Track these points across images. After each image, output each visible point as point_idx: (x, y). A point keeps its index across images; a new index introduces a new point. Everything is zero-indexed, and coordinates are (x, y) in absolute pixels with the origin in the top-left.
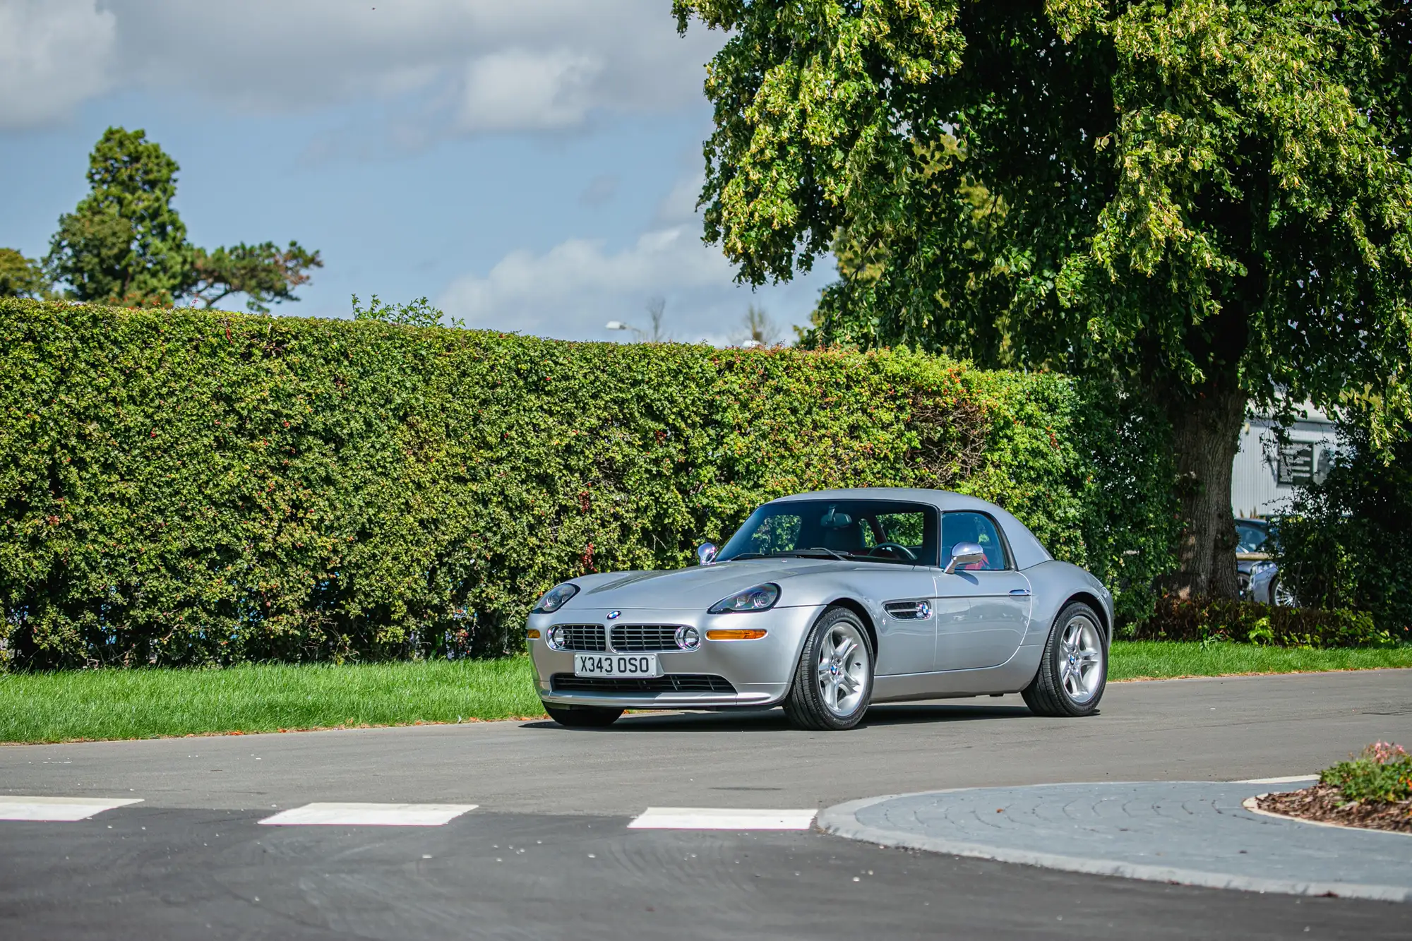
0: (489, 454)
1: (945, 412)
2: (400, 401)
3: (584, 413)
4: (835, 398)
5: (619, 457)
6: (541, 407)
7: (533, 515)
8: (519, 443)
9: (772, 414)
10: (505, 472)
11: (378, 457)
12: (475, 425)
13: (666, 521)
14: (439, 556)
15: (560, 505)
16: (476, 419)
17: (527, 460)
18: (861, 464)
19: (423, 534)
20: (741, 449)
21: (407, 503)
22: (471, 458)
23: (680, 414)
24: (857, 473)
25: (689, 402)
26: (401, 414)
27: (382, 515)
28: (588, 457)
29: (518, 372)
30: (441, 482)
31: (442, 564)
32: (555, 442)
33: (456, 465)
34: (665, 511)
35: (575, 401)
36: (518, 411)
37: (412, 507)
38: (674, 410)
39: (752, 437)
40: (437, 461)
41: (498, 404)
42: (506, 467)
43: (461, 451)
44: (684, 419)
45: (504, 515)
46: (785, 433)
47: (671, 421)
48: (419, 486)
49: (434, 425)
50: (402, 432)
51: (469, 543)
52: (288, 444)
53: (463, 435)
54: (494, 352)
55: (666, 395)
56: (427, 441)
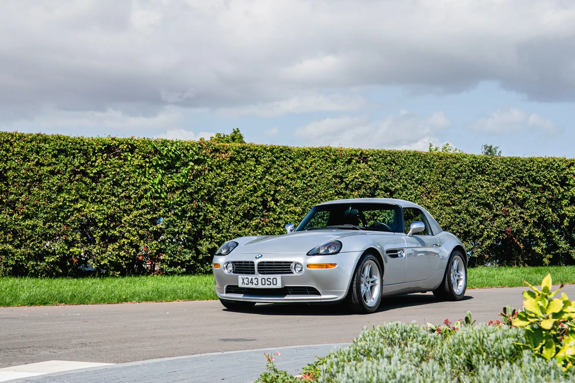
0: (460, 196)
2: (418, 178)
3: (503, 181)
5: (521, 197)
6: (484, 179)
7: (481, 217)
8: (474, 192)
10: (468, 202)
11: (409, 197)
12: (453, 186)
13: (545, 219)
15: (494, 214)
16: (454, 183)
17: (478, 198)
22: (452, 197)
23: (549, 181)
25: (553, 177)
26: (419, 182)
28: (506, 197)
29: (473, 167)
30: (438, 206)
32: (490, 191)
33: (445, 200)
34: (544, 215)
35: (499, 177)
36: (474, 181)
38: (546, 180)
40: (436, 198)
41: (464, 178)
42: (468, 200)
43: (448, 195)
44: (551, 183)
45: (468, 218)
47: (544, 184)
49: (434, 186)
50: (420, 188)
51: (452, 227)
52: (368, 193)
53: (447, 190)
54: (461, 160)
55: (542, 175)
56: (431, 192)
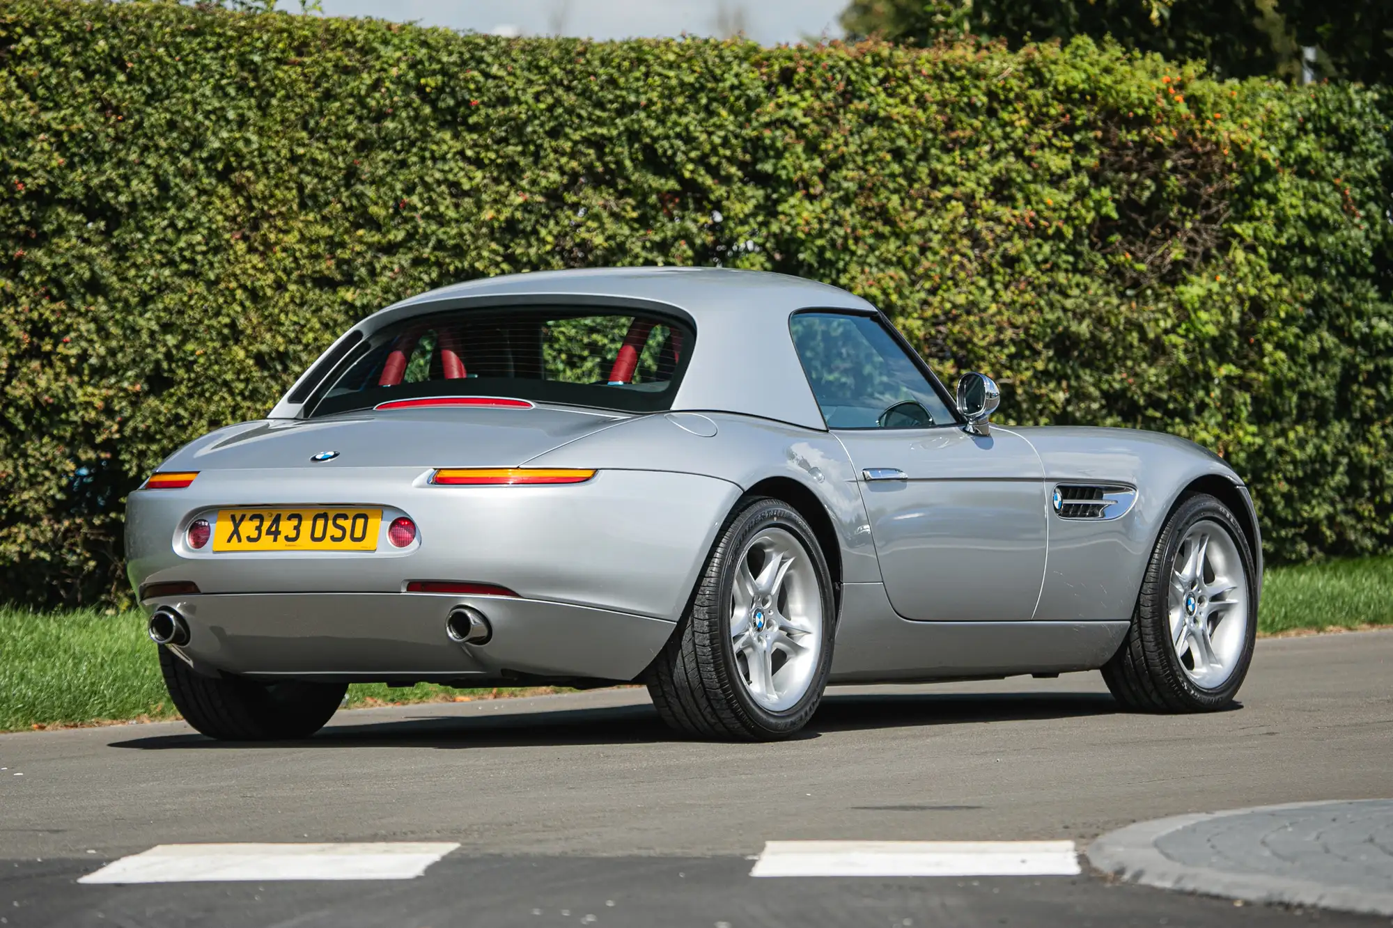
0: (376, 237)
1: (1159, 153)
2: (216, 145)
3: (536, 163)
4: (969, 132)
5: (599, 240)
6: (461, 153)
8: (426, 216)
9: (859, 160)
10: (402, 267)
11: (182, 244)
12: (348, 186)
16: (351, 175)
17: (440, 245)
18: (1016, 246)
19: (263, 379)
20: (808, 223)
21: (233, 325)
22: (343, 245)
23: (702, 161)
24: (1010, 261)
25: (717, 140)
26: (220, 166)
27: (190, 347)
28: (543, 242)
29: (420, 90)
30: (292, 287)
32: (488, 214)
33: (315, 257)
35: (521, 143)
36: (423, 159)
37: (242, 332)
38: (693, 154)
39: (827, 202)
40: (284, 250)
41: (387, 149)
42: (404, 259)
43: (326, 231)
44: (713, 171)
46: (884, 194)
47: (687, 175)
48: (254, 294)
49: (277, 186)
50: (222, 198)
52: (22, 221)
53: (327, 203)
54: (379, 57)
55: (678, 129)
56: (266, 216)
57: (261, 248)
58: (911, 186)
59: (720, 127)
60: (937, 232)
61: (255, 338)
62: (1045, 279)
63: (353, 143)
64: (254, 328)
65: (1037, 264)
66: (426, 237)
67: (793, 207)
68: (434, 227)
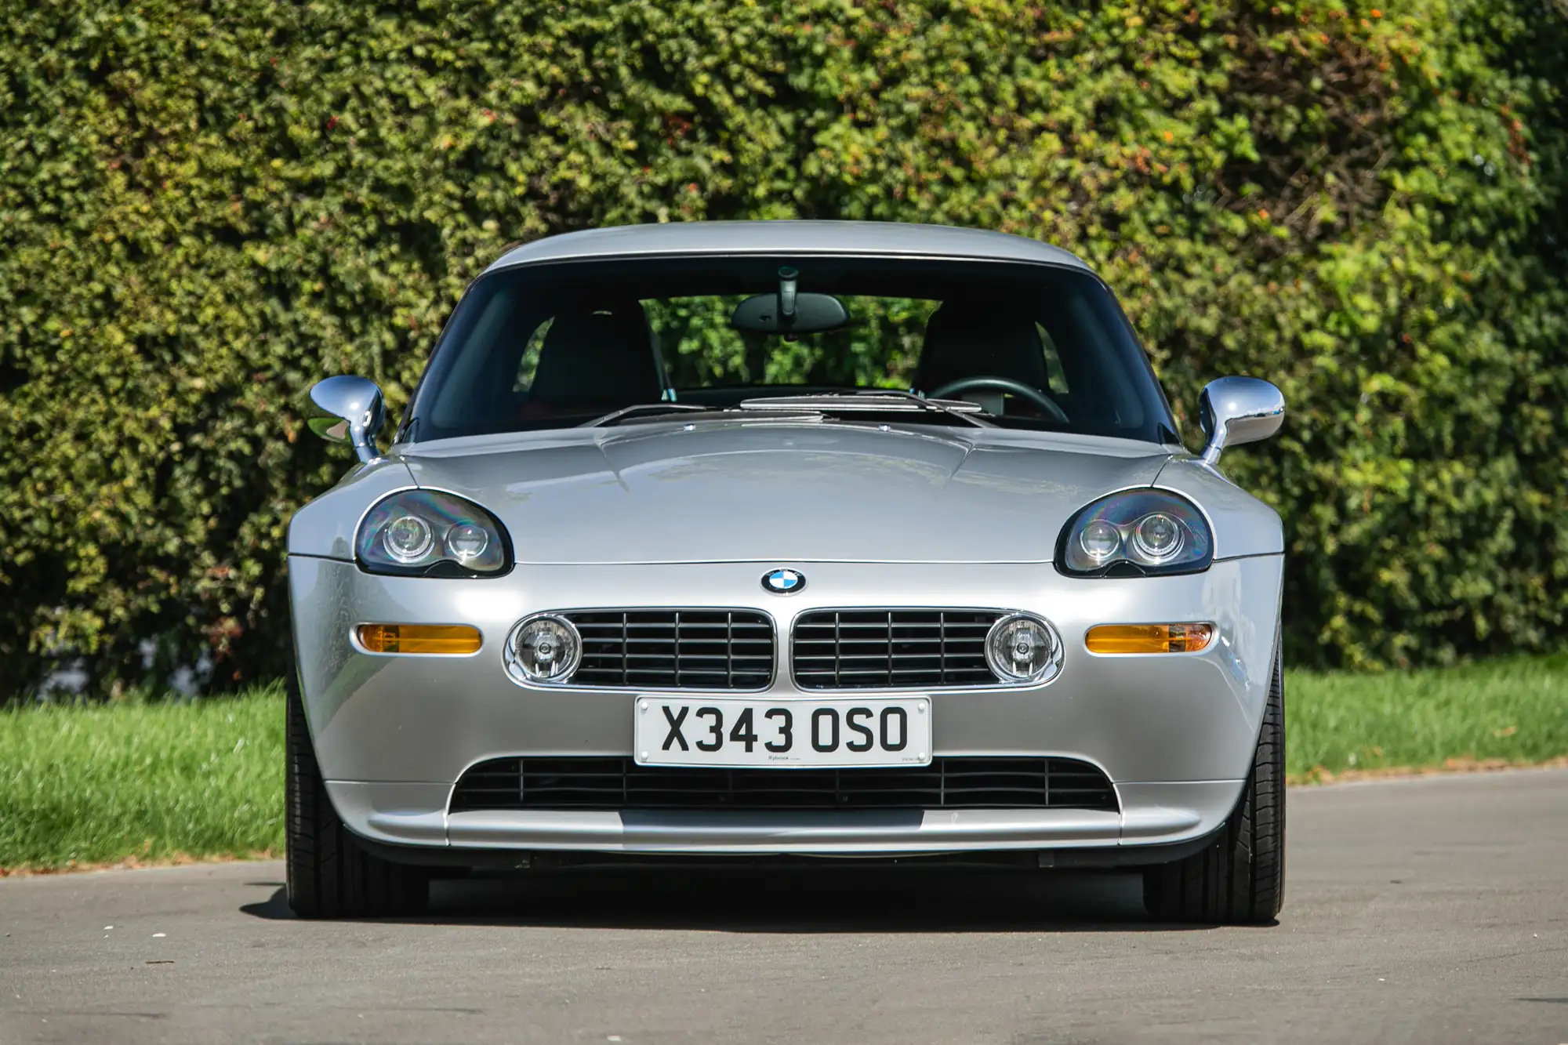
0: (294, 171)
1: (1304, 69)
2: (91, 32)
3: (505, 68)
4: (1067, 34)
5: (584, 181)
6: (409, 51)
7: (392, 328)
8: (362, 144)
9: (925, 72)
10: (331, 215)
11: (44, 175)
12: (261, 96)
14: (181, 431)
16: (266, 80)
17: (379, 186)
18: (1123, 200)
19: (146, 374)
20: (857, 162)
21: (107, 296)
22: (253, 181)
23: (719, 72)
24: (1113, 221)
25: (740, 40)
26: (94, 63)
27: (53, 324)
28: (513, 181)
30: (186, 240)
31: (188, 451)
32: (443, 141)
33: (217, 197)
34: (685, 321)
35: (487, 38)
36: (358, 60)
37: (119, 304)
38: (709, 61)
39: (882, 132)
40: (178, 186)
41: (313, 43)
42: (333, 203)
43: (231, 160)
44: (729, 85)
45: (328, 327)
46: (956, 121)
47: (699, 90)
48: (135, 251)
49: (169, 94)
50: (96, 110)
51: (249, 399)
53: (234, 121)
55: (690, 23)
56: (152, 135)
57: (147, 183)
58: (991, 110)
59: (745, 21)
60: (1023, 178)
61: (137, 313)
62: (1161, 247)
63: (270, 33)
64: (135, 299)
65: (1151, 226)
66: (361, 171)
67: (837, 137)
68: (371, 161)
